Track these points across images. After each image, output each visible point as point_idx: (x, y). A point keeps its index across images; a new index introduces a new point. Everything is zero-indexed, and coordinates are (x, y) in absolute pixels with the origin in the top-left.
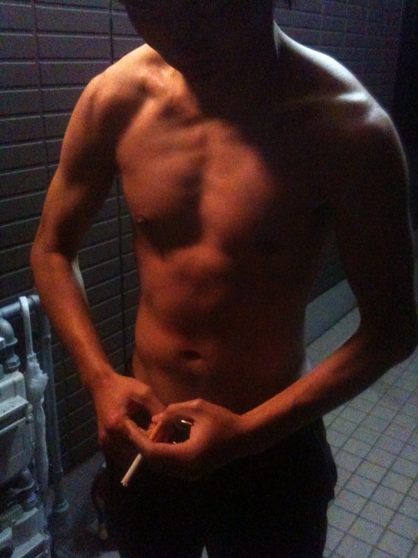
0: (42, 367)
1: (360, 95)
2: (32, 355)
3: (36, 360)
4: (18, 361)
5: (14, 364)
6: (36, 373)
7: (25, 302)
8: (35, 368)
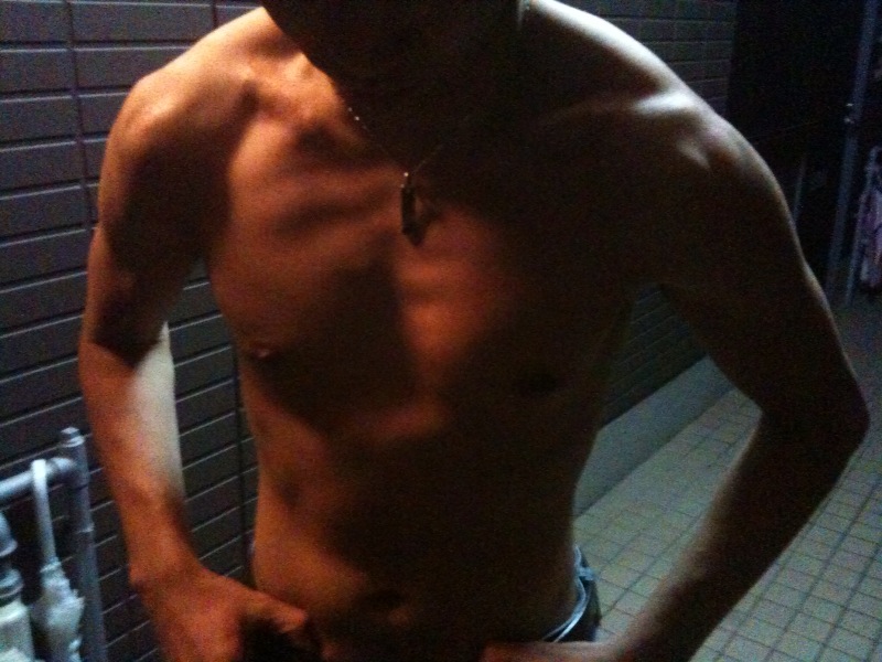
0: (73, 585)
1: (678, 98)
2: (53, 565)
3: (61, 573)
4: (17, 583)
5: (8, 589)
6: (58, 599)
7: (40, 472)
8: (58, 589)
